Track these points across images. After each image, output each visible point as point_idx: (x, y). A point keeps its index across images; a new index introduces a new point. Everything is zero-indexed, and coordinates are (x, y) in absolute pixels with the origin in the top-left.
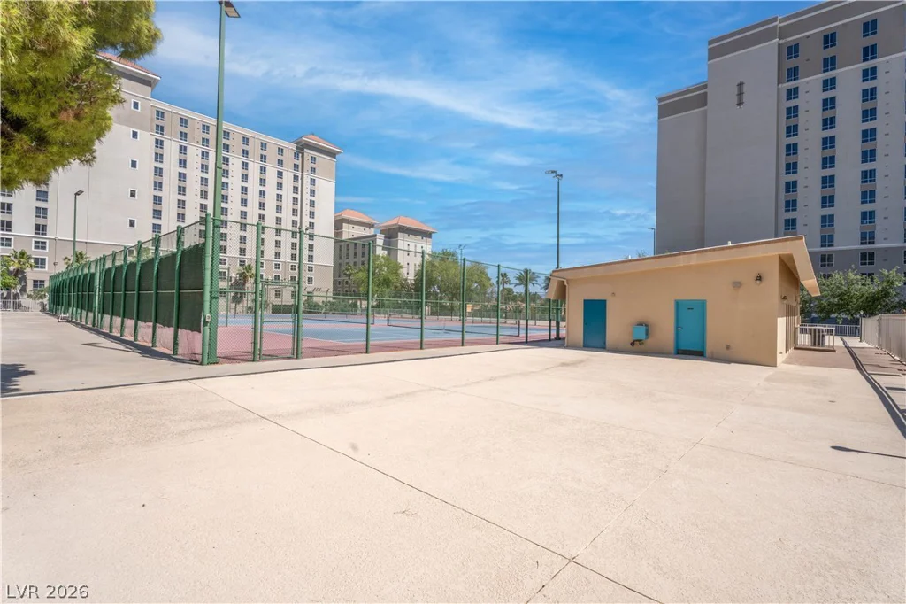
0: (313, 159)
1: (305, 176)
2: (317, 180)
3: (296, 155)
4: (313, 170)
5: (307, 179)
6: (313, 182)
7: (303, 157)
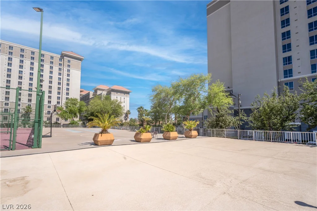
0: (69, 61)
1: (64, 68)
2: (71, 70)
3: (60, 60)
4: (69, 66)
5: (66, 69)
6: (69, 71)
7: (64, 60)
